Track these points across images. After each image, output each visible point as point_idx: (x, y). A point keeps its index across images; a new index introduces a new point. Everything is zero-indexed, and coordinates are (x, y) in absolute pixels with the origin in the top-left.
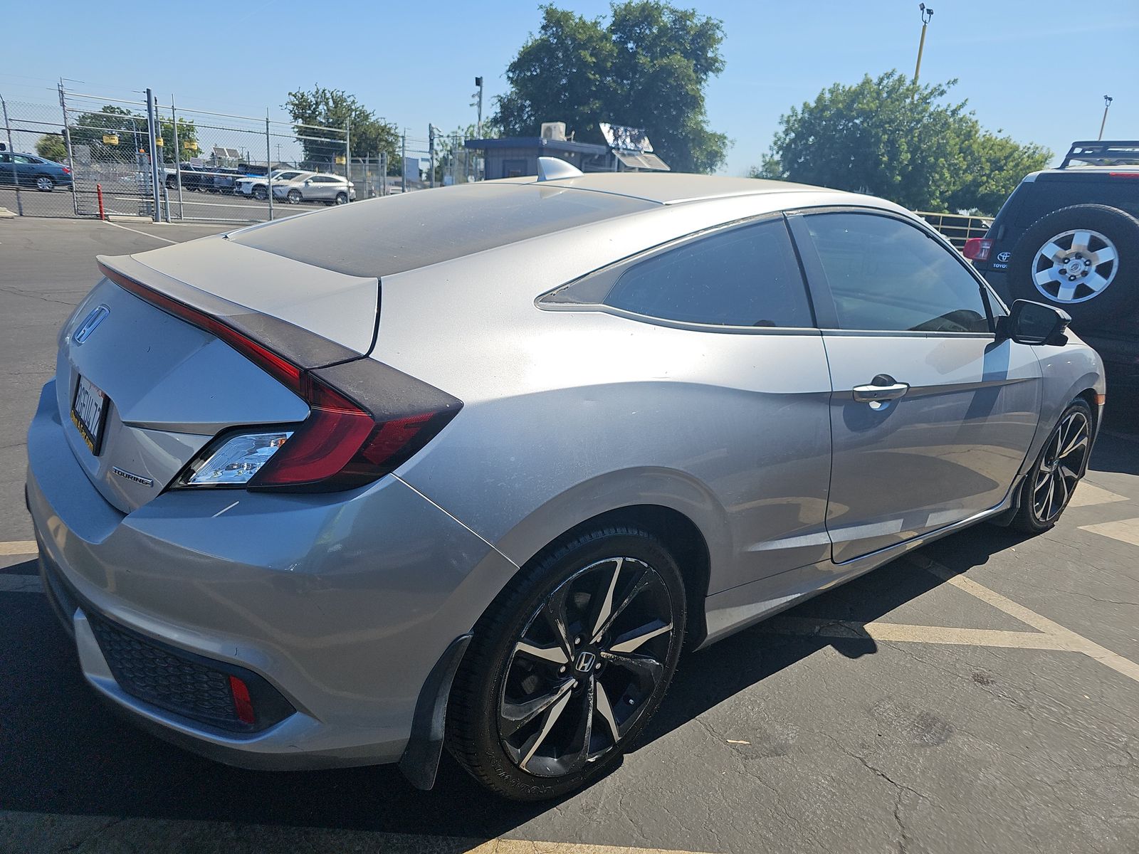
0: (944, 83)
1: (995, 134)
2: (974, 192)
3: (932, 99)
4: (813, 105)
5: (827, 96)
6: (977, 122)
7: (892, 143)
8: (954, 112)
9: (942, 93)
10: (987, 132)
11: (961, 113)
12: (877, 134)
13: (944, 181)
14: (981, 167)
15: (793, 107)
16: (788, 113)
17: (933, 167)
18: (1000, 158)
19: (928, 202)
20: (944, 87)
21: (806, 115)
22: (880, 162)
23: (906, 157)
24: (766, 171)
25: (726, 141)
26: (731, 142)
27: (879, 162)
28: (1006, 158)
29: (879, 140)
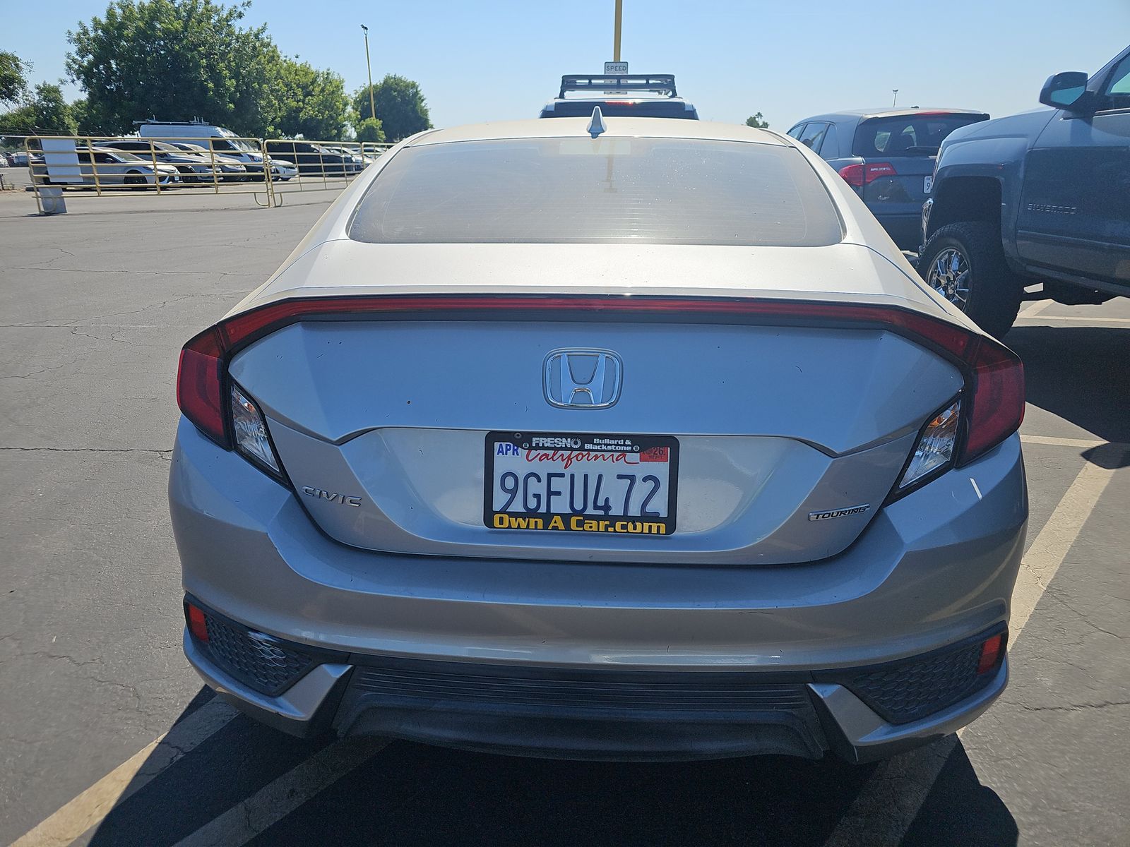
0: (239, 4)
1: (294, 60)
2: (296, 118)
3: (233, 21)
4: (104, 21)
5: (119, 11)
6: (276, 46)
7: (211, 68)
8: (256, 36)
9: (240, 15)
10: (286, 57)
11: (264, 36)
12: (193, 57)
13: (270, 108)
14: (293, 92)
15: (80, 22)
16: (76, 30)
17: (259, 93)
18: (307, 84)
19: (264, 129)
20: (240, 9)
21: (100, 32)
22: (208, 90)
23: (231, 83)
24: (45, 100)
25: (21, 64)
26: (27, 64)
27: (206, 90)
28: (312, 83)
29: (198, 66)
